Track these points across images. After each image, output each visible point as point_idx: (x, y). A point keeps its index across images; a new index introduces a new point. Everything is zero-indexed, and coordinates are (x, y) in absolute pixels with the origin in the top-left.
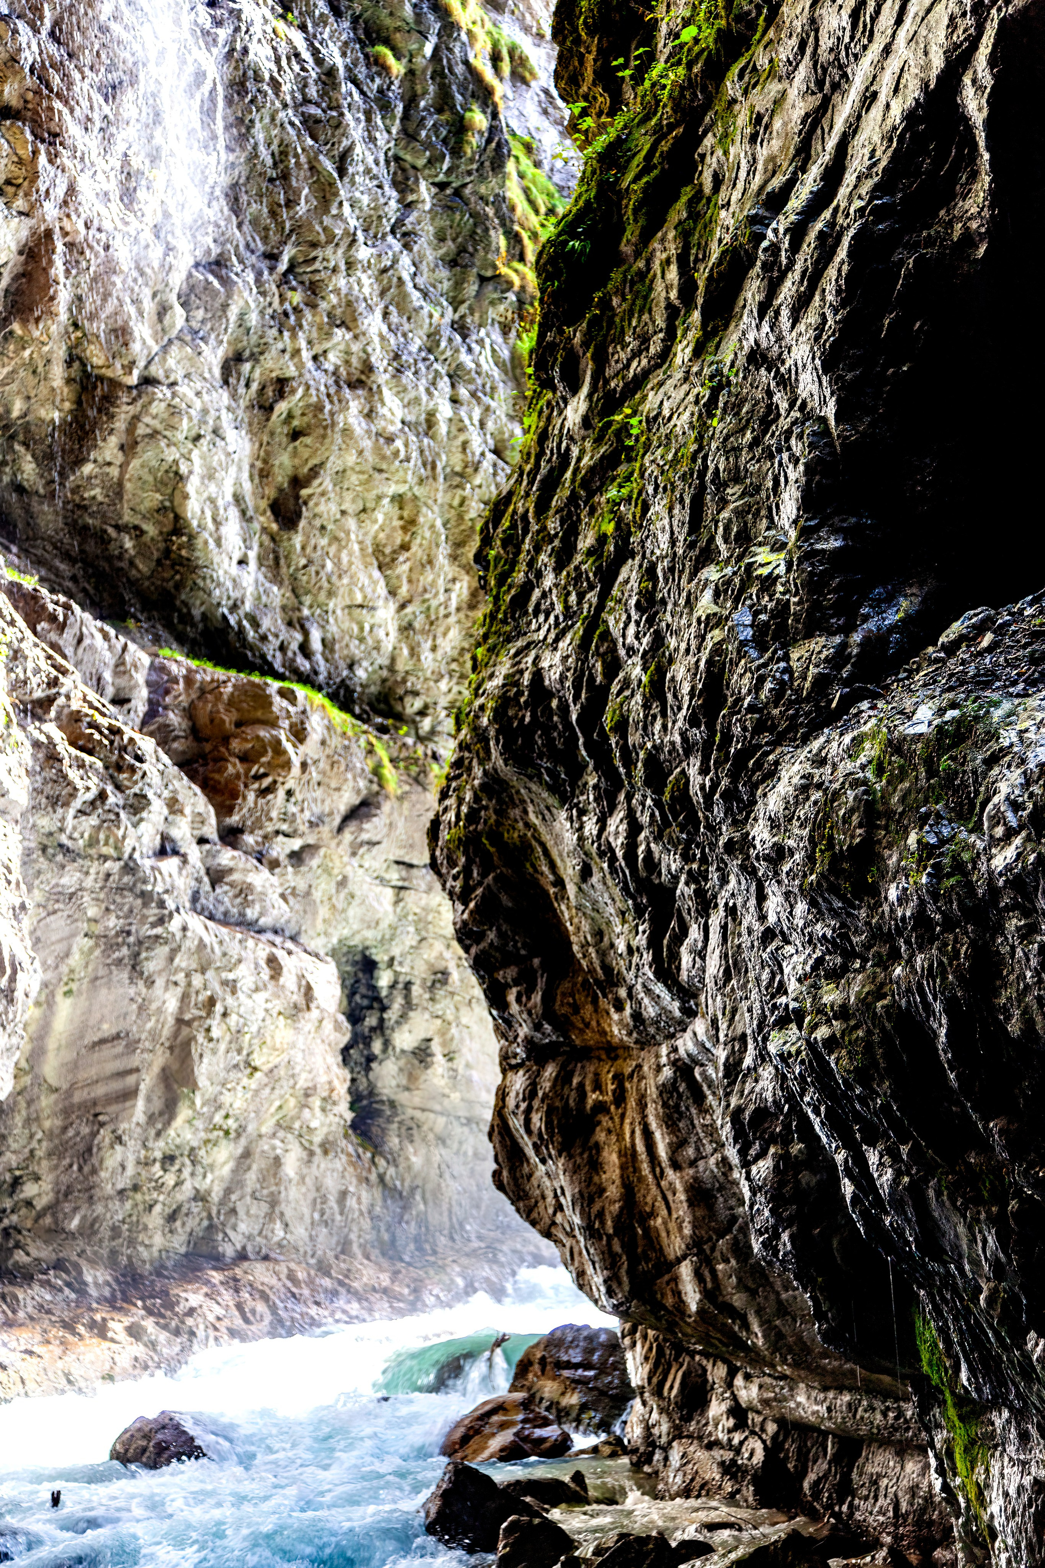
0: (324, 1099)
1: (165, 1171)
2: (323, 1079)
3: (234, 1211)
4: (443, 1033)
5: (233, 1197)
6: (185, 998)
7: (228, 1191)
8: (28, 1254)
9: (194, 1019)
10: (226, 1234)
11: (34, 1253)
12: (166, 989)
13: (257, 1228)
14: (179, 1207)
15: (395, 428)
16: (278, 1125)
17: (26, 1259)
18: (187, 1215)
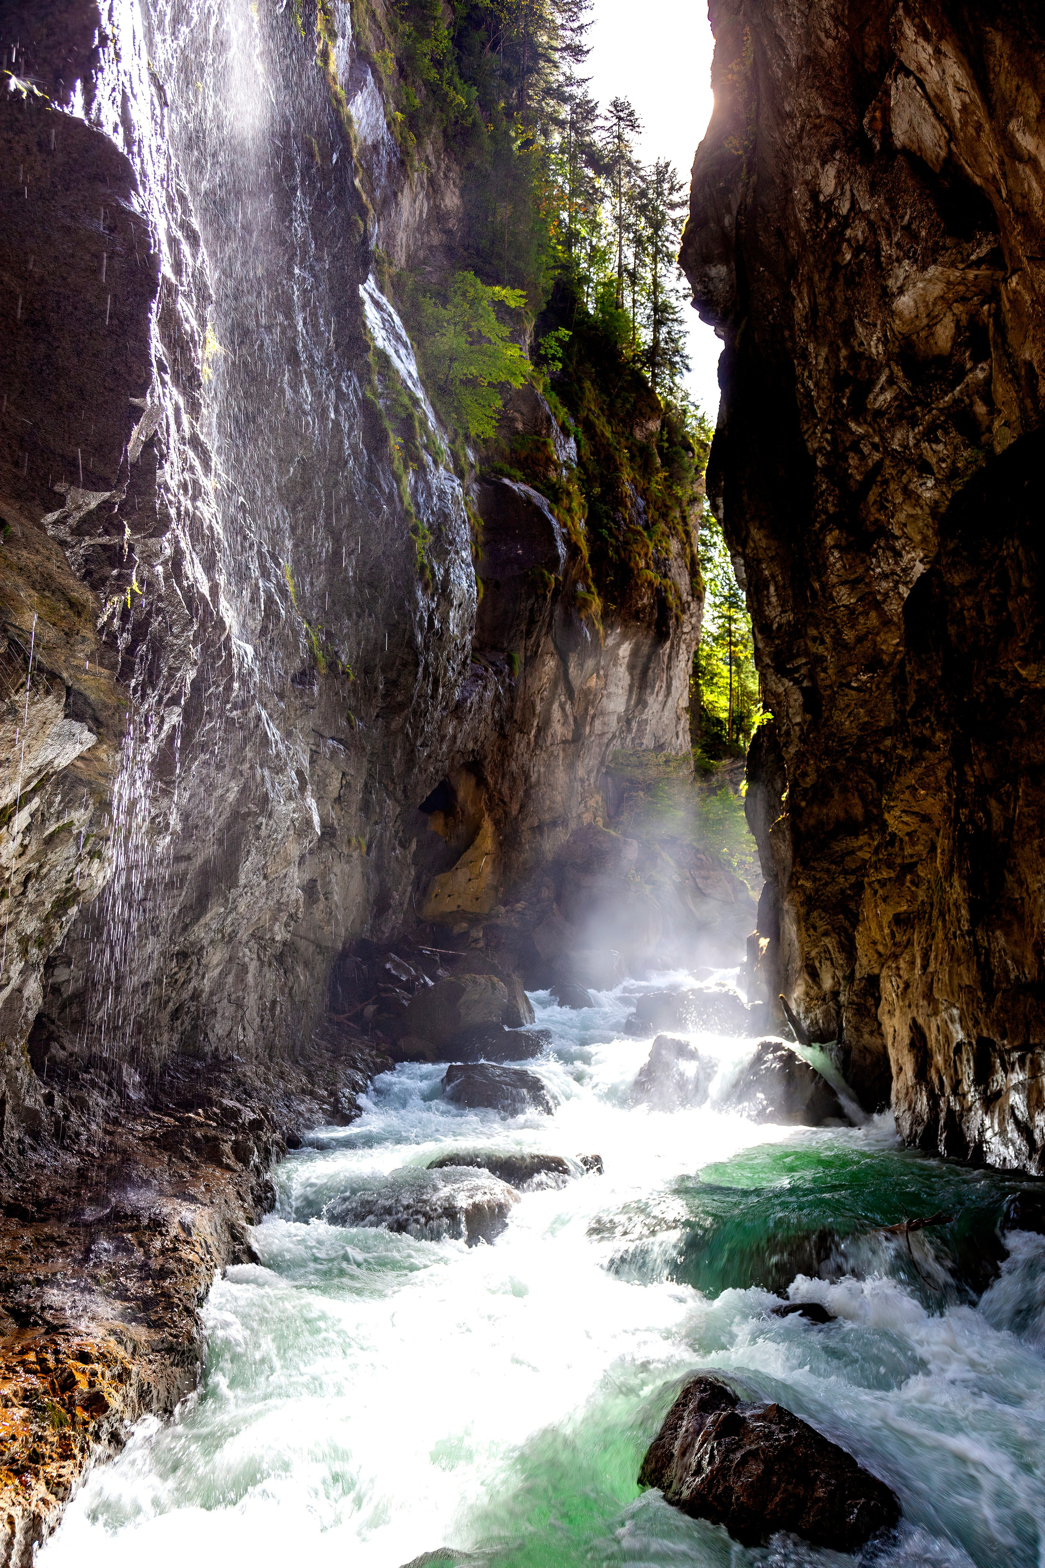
0: (291, 916)
1: (180, 968)
2: (293, 897)
3: (214, 1012)
4: (324, 875)
5: (215, 999)
6: (244, 790)
7: (212, 994)
8: (63, 1048)
9: (249, 814)
10: (206, 1035)
11: (68, 1045)
12: (233, 776)
13: (228, 1029)
14: (182, 1005)
15: (307, 407)
16: (253, 935)
17: (62, 1054)
18: (187, 1013)
